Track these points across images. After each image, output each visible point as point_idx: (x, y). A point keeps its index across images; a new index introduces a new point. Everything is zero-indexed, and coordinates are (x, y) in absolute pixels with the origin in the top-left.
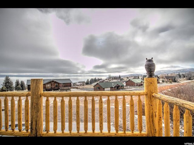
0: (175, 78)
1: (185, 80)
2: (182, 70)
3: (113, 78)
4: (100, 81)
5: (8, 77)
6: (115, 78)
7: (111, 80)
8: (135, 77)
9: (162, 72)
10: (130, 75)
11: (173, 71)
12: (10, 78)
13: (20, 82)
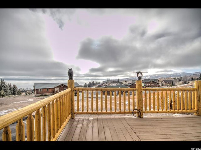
0: (173, 82)
1: (181, 83)
2: (175, 74)
3: (112, 82)
4: (99, 84)
5: (3, 81)
6: (114, 82)
7: (109, 84)
8: (133, 80)
9: (157, 76)
10: (126, 79)
11: (167, 75)
12: (5, 82)
13: (12, 86)
